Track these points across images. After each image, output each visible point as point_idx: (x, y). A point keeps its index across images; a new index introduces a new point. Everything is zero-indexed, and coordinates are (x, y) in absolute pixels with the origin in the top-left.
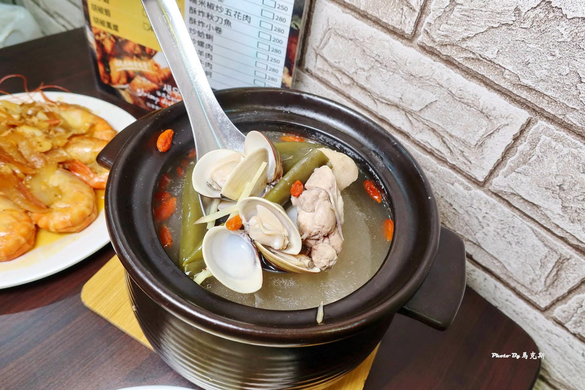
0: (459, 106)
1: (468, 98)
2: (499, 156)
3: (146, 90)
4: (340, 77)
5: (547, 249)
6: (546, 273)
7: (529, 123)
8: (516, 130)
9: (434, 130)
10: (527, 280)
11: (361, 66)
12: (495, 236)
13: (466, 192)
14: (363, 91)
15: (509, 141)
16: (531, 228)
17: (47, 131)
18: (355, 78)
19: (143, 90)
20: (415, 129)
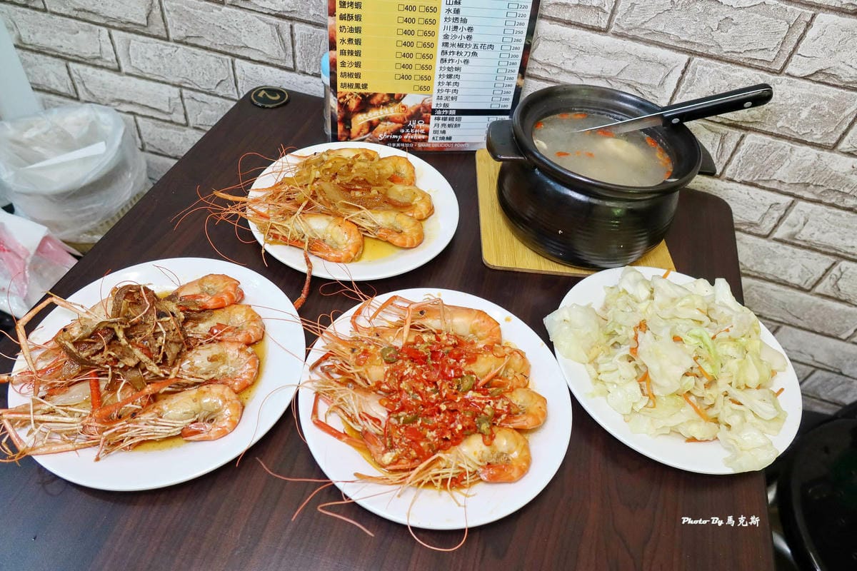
0: (644, 64)
1: (650, 57)
2: (675, 87)
3: (389, 132)
4: (548, 70)
5: (713, 134)
7: (689, 61)
8: (683, 68)
11: (566, 56)
14: (570, 74)
15: (680, 75)
16: (703, 125)
18: (563, 67)
19: (385, 133)
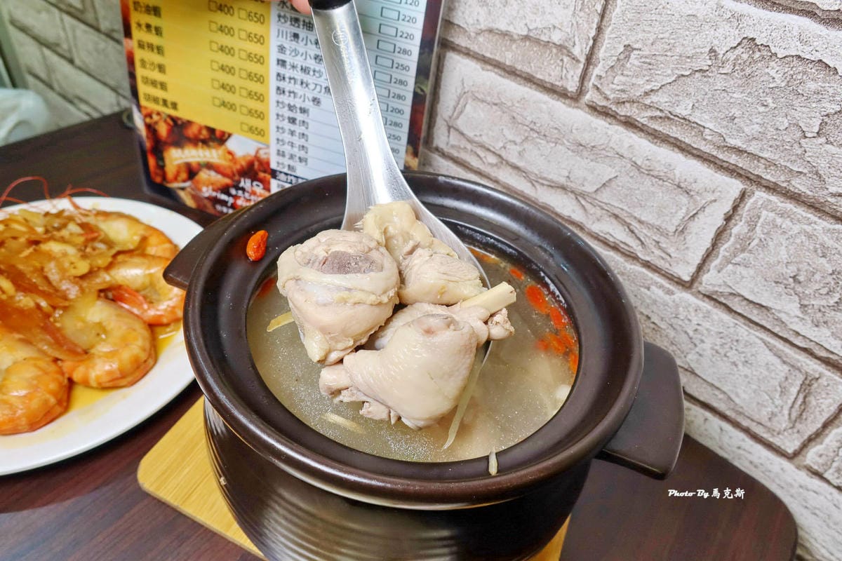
0: (648, 181)
1: (659, 169)
2: (708, 244)
3: (215, 187)
4: (482, 155)
5: (786, 368)
6: (790, 402)
7: (743, 196)
8: (727, 207)
9: (616, 217)
10: (763, 415)
11: (511, 137)
12: (713, 356)
13: (667, 297)
14: (516, 171)
15: (720, 222)
16: (761, 339)
17: (83, 248)
18: (503, 154)
19: (210, 188)
20: (590, 217)
